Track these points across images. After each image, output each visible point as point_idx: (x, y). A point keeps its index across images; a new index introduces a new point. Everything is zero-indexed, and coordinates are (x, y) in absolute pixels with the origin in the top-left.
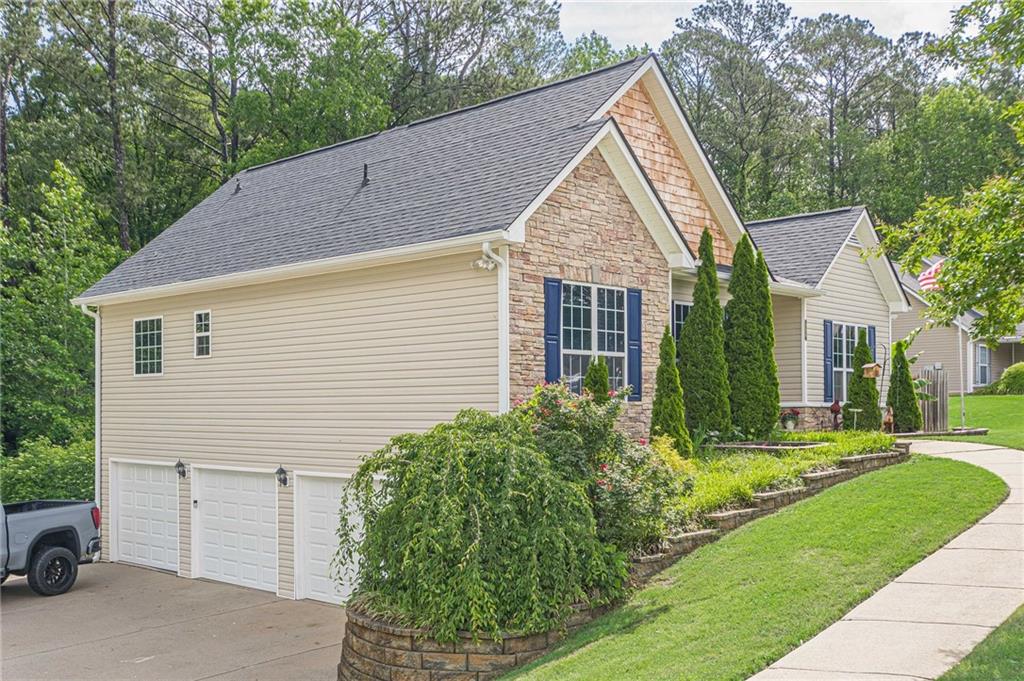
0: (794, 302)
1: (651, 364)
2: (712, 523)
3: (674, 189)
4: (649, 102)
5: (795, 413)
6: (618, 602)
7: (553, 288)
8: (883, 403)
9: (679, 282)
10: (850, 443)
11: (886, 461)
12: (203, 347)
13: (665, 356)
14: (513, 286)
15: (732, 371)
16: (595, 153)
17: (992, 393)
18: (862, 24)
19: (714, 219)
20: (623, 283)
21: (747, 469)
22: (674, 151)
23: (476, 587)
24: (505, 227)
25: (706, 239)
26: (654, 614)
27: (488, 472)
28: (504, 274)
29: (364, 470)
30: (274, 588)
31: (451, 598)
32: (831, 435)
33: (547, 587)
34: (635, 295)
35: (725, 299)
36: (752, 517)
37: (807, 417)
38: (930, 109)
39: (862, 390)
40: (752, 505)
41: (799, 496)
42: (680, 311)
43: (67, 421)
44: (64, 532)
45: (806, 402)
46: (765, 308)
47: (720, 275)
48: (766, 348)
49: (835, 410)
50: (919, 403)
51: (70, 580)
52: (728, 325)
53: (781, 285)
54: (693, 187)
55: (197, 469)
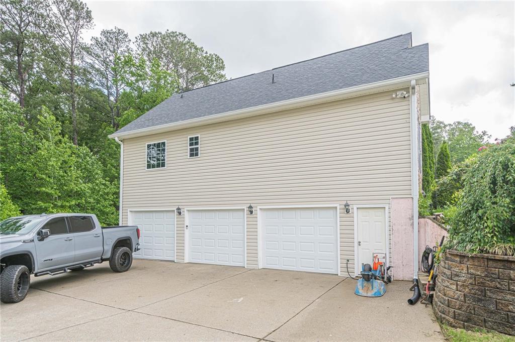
12: (194, 153)
44: (126, 240)
51: (129, 265)
55: (188, 211)
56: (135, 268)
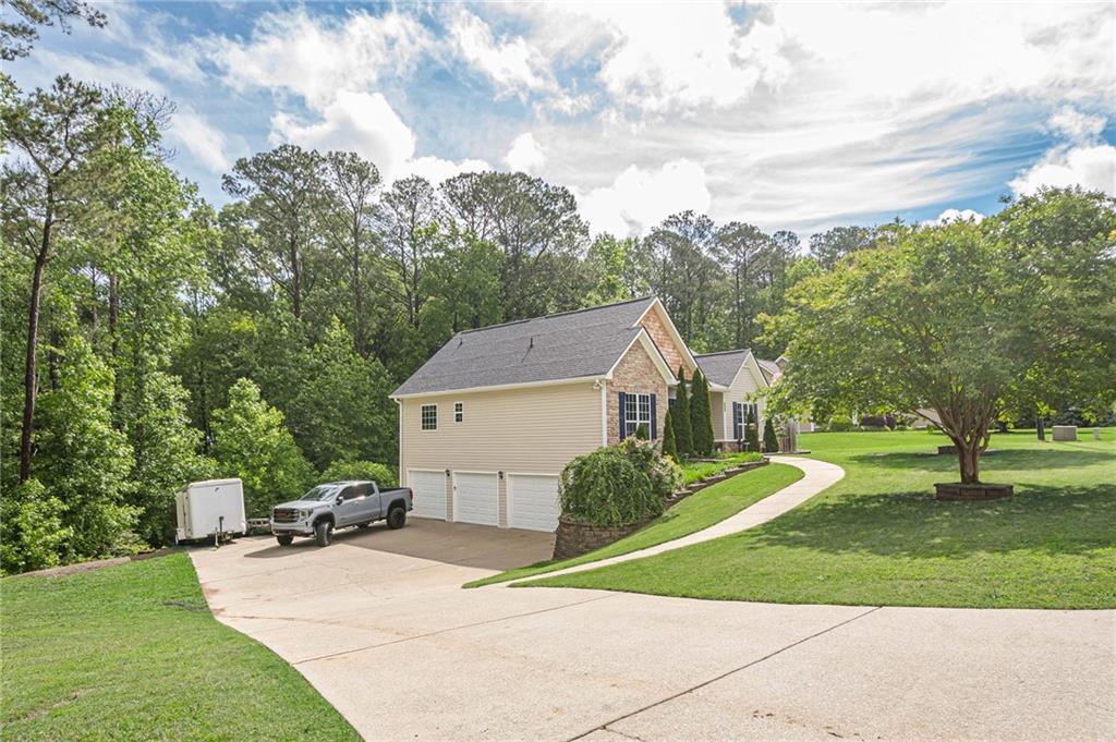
0: (719, 395)
1: (661, 426)
2: (690, 488)
3: (667, 350)
4: (656, 314)
5: (721, 445)
6: (660, 515)
7: (622, 396)
8: (761, 439)
9: (670, 389)
10: (744, 458)
11: (759, 465)
12: (459, 418)
13: (667, 422)
14: (608, 396)
15: (694, 427)
16: (638, 340)
17: (823, 431)
18: (753, 229)
19: (684, 360)
20: (648, 392)
21: (702, 468)
22: (666, 334)
23: (614, 508)
24: (605, 373)
25: (681, 371)
26: (674, 517)
27: (614, 469)
28: (604, 392)
29: (567, 469)
30: (497, 524)
31: (605, 512)
32: (737, 454)
33: (637, 508)
34: (653, 396)
35: (689, 395)
36: (705, 487)
37: (726, 446)
38: (790, 275)
39: (752, 435)
40: (705, 482)
41: (723, 479)
42: (671, 402)
43: (342, 451)
44: (400, 501)
45: (726, 440)
46: (707, 399)
47: (688, 385)
48: (708, 417)
49: (739, 443)
50: (778, 438)
51: (403, 523)
52: (691, 407)
53: (713, 387)
54: (675, 347)
55: (456, 473)
56: (408, 526)
